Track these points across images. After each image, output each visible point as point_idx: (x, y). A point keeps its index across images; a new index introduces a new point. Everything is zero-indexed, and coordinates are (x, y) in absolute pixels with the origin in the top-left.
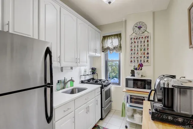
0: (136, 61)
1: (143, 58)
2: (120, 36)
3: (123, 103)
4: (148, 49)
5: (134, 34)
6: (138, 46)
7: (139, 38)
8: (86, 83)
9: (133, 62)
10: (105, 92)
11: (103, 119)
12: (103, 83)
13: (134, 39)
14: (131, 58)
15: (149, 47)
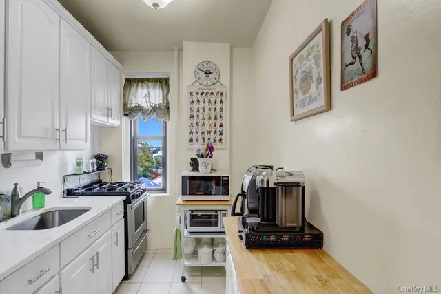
0: (201, 141)
1: (212, 133)
2: (166, 84)
3: (177, 229)
4: (221, 117)
5: (197, 84)
6: (204, 110)
7: (207, 94)
8: (83, 194)
9: (195, 140)
10: (133, 210)
11: (131, 275)
12: (129, 189)
13: (197, 93)
14: (191, 132)
15: (224, 114)
